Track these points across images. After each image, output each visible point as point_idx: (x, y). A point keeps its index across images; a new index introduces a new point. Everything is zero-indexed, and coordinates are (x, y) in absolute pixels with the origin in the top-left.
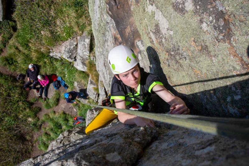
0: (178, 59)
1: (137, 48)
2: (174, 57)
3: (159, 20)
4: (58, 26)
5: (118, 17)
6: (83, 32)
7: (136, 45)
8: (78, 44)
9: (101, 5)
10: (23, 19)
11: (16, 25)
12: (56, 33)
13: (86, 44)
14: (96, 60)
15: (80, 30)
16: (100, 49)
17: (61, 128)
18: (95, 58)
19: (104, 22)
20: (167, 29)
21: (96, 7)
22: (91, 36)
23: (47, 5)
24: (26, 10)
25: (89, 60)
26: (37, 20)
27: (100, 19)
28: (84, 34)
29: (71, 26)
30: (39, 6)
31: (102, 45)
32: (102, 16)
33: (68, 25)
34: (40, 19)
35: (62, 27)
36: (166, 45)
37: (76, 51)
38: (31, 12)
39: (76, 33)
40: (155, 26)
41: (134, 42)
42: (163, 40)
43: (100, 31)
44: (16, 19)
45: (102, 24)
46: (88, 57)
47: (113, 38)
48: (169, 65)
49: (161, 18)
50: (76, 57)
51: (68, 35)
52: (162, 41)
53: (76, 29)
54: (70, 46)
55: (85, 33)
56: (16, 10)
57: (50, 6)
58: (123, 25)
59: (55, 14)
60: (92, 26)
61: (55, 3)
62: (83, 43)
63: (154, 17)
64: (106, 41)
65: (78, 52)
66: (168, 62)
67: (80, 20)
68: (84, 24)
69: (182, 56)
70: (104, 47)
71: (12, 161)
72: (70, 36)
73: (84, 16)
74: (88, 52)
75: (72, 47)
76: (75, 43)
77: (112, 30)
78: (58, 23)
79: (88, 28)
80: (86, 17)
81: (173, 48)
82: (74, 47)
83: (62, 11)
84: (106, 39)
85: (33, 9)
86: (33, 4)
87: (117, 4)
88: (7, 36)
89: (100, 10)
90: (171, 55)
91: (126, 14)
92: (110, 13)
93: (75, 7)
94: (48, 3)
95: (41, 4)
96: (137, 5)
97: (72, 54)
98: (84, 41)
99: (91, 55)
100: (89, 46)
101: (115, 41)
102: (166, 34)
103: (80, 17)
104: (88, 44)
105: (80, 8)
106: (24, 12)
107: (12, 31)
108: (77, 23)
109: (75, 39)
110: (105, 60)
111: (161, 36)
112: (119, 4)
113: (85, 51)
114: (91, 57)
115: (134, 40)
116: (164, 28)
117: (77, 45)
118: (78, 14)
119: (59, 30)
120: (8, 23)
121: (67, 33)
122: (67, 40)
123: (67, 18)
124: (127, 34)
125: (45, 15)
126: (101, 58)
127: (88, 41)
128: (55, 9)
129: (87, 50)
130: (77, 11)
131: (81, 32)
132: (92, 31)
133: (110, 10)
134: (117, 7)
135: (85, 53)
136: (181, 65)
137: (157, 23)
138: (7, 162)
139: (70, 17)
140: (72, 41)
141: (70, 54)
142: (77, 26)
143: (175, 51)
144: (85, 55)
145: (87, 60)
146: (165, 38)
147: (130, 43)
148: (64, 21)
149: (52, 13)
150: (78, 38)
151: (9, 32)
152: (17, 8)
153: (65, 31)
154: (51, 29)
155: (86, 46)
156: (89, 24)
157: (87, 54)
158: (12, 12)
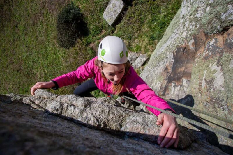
0: (216, 106)
1: (181, 82)
2: (214, 103)
3: (216, 77)
4: (134, 42)
5: (180, 59)
6: (145, 53)
7: (182, 80)
8: (139, 57)
9: (170, 46)
10: (120, 30)
11: (115, 31)
12: (131, 45)
13: (143, 60)
14: (142, 72)
15: (145, 51)
16: (149, 68)
17: (99, 93)
18: (142, 71)
19: (165, 55)
20: (220, 85)
21: (165, 46)
22: (148, 58)
23: (137, 30)
24: (124, 26)
25: (138, 69)
26: (126, 34)
27: (163, 53)
28: (145, 55)
29: (141, 46)
30: (132, 28)
31: (153, 67)
32: (166, 52)
33: (140, 45)
34: (128, 34)
35: (136, 44)
36: (212, 93)
37: (135, 60)
38: (126, 29)
39: (141, 51)
40: (211, 79)
41: (181, 78)
42: (212, 90)
43: (158, 58)
44: (117, 28)
45: (162, 56)
46: (139, 67)
47: (165, 67)
48: (206, 106)
49: (219, 77)
50: (132, 63)
51: (137, 50)
52: (210, 89)
53: (143, 49)
54: (134, 56)
55: (147, 54)
56: (120, 24)
57: (138, 31)
58: (180, 65)
59: (137, 36)
60: (153, 53)
61: (141, 31)
62: (141, 58)
63: (214, 73)
64: (157, 66)
65: (135, 61)
66: (207, 104)
67: (148, 46)
68: (149, 49)
69: (221, 106)
70: (153, 68)
71: (69, 90)
72: (137, 51)
73: (151, 46)
74: (141, 65)
75: (134, 57)
76: (137, 56)
77: (167, 63)
78: (136, 41)
79: (150, 53)
80: (152, 46)
81: (216, 98)
82: (135, 58)
83: (142, 36)
84: (159, 65)
85: (128, 28)
86: (130, 25)
87: (185, 51)
88: (107, 33)
89: (167, 48)
90: (212, 101)
91: (186, 60)
92: (175, 54)
93: (150, 38)
94: (137, 29)
95: (134, 27)
96: (204, 60)
97: (131, 61)
98: (143, 58)
99: (141, 67)
100: (144, 62)
101: (165, 70)
102: (216, 88)
103: (149, 45)
104: (143, 61)
105: (152, 40)
106: (123, 27)
107: (111, 32)
108: (146, 47)
109: (139, 54)
110: (149, 76)
111: (212, 86)
112: (186, 52)
113: (140, 64)
114: (140, 69)
115: (183, 76)
116: (218, 83)
117: (137, 58)
118: (149, 43)
119: (134, 45)
120: (112, 28)
121: (137, 49)
122: (134, 52)
123: (142, 41)
124: (179, 71)
125: (132, 34)
126: (147, 72)
127: (145, 59)
128: (139, 34)
129: (141, 64)
130: (150, 41)
131: (144, 53)
132: (151, 55)
133: (176, 52)
134: (183, 53)
135: (139, 64)
136: (216, 111)
137: (213, 78)
138: (67, 90)
139: (144, 41)
140: (136, 54)
141: (131, 60)
142: (144, 48)
143: (218, 101)
144: (138, 65)
145: (137, 68)
146: (214, 89)
147: (177, 77)
148: (139, 42)
149: (136, 35)
150: (141, 54)
151: (109, 32)
152: (121, 23)
153: (136, 47)
154: (130, 42)
155: (142, 61)
156: (151, 51)
157: (140, 66)
158: (118, 24)
